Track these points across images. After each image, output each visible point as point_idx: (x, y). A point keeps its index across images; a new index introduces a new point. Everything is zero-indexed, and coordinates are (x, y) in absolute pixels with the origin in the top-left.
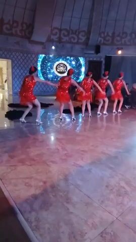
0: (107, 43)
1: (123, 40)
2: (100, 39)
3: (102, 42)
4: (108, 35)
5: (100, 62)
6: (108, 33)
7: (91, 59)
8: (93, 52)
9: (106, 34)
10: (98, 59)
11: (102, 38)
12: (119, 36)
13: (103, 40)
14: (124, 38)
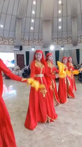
0: (26, 44)
1: (34, 43)
2: (21, 42)
3: (23, 44)
4: (26, 40)
5: (23, 55)
6: (25, 39)
7: (18, 53)
8: (19, 49)
9: (25, 40)
10: (22, 54)
11: (23, 41)
12: (32, 40)
13: (23, 43)
14: (35, 42)
